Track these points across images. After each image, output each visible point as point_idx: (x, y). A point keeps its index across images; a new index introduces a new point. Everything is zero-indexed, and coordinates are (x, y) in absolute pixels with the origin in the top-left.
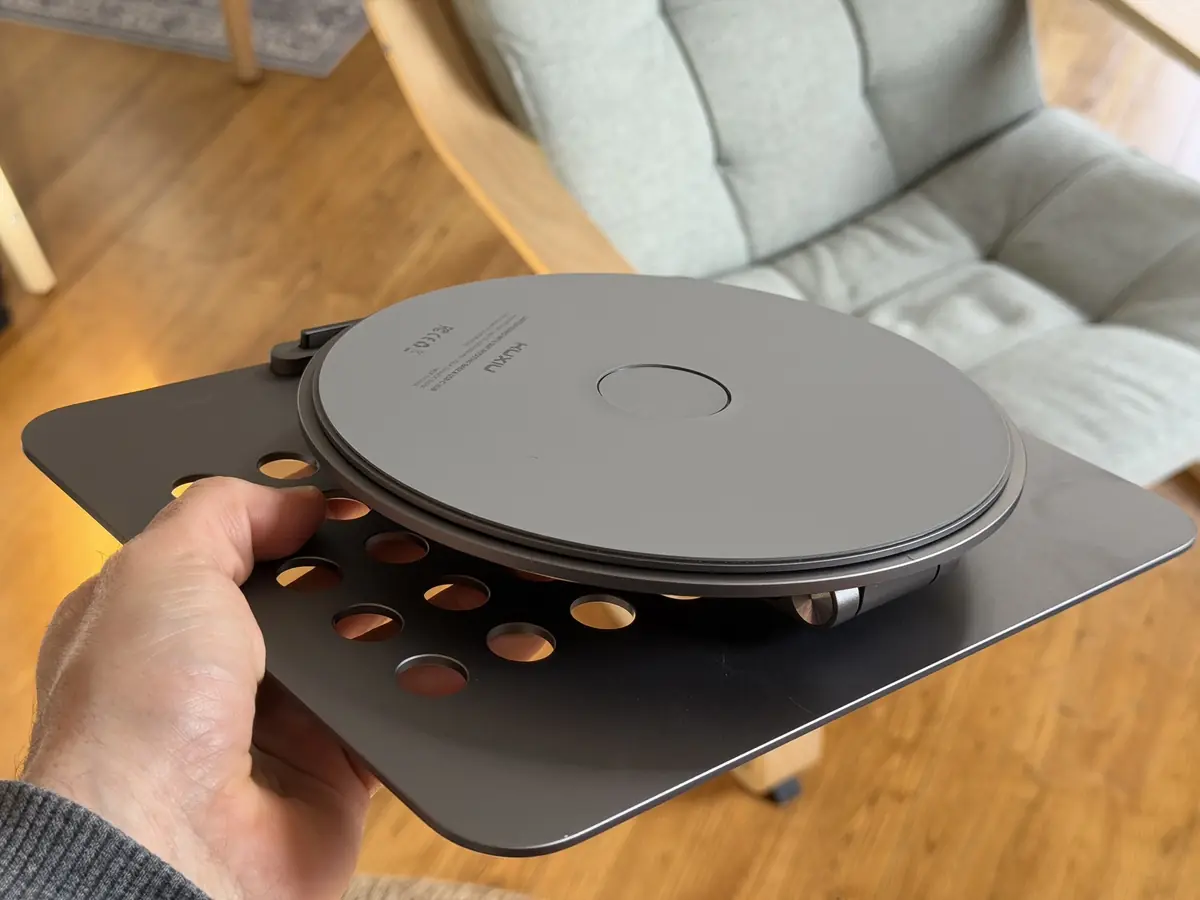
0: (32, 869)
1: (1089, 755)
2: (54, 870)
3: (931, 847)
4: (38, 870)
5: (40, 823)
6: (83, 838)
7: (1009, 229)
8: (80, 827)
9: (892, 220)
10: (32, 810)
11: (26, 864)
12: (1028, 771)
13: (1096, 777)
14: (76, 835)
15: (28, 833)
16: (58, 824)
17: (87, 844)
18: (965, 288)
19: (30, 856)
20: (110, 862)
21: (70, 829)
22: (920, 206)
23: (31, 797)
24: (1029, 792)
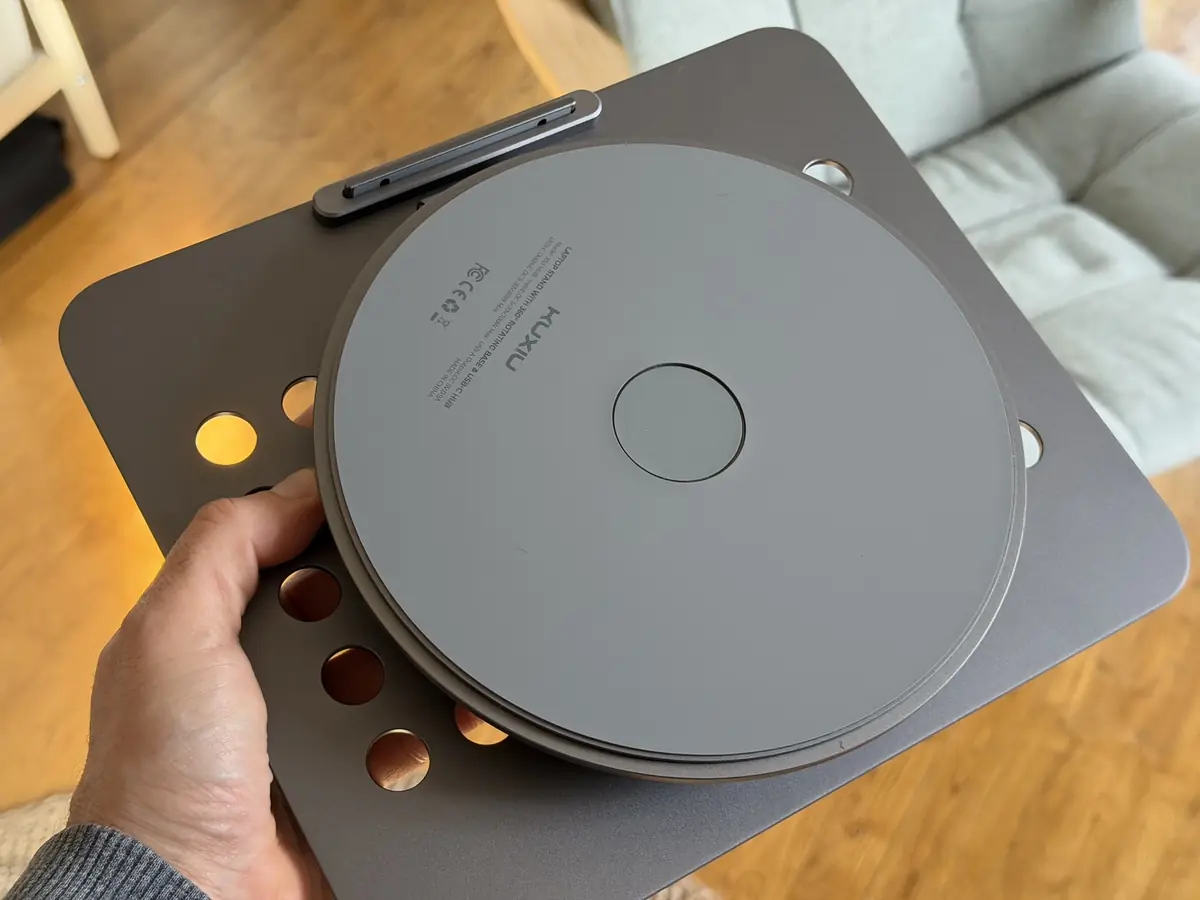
0: (100, 889)
1: (1123, 712)
2: (117, 890)
3: (955, 789)
4: (105, 890)
5: (106, 854)
6: (142, 867)
7: (1095, 173)
8: (139, 858)
9: (973, 153)
10: (100, 844)
11: (95, 885)
12: (1060, 724)
13: (1128, 736)
14: (135, 865)
15: (96, 861)
16: (121, 855)
17: (144, 872)
18: (1046, 229)
19: (98, 879)
20: (162, 887)
21: (131, 860)
22: (1004, 139)
23: (98, 833)
24: (1060, 744)
